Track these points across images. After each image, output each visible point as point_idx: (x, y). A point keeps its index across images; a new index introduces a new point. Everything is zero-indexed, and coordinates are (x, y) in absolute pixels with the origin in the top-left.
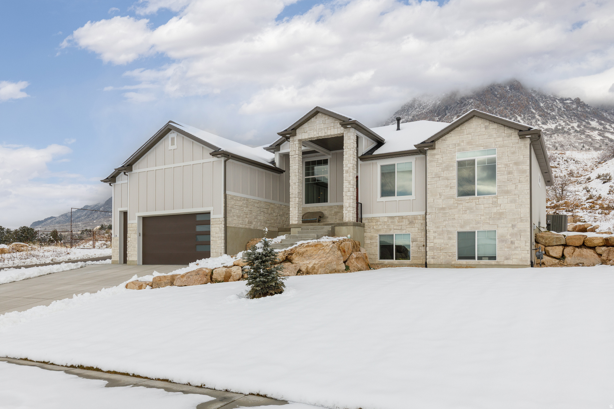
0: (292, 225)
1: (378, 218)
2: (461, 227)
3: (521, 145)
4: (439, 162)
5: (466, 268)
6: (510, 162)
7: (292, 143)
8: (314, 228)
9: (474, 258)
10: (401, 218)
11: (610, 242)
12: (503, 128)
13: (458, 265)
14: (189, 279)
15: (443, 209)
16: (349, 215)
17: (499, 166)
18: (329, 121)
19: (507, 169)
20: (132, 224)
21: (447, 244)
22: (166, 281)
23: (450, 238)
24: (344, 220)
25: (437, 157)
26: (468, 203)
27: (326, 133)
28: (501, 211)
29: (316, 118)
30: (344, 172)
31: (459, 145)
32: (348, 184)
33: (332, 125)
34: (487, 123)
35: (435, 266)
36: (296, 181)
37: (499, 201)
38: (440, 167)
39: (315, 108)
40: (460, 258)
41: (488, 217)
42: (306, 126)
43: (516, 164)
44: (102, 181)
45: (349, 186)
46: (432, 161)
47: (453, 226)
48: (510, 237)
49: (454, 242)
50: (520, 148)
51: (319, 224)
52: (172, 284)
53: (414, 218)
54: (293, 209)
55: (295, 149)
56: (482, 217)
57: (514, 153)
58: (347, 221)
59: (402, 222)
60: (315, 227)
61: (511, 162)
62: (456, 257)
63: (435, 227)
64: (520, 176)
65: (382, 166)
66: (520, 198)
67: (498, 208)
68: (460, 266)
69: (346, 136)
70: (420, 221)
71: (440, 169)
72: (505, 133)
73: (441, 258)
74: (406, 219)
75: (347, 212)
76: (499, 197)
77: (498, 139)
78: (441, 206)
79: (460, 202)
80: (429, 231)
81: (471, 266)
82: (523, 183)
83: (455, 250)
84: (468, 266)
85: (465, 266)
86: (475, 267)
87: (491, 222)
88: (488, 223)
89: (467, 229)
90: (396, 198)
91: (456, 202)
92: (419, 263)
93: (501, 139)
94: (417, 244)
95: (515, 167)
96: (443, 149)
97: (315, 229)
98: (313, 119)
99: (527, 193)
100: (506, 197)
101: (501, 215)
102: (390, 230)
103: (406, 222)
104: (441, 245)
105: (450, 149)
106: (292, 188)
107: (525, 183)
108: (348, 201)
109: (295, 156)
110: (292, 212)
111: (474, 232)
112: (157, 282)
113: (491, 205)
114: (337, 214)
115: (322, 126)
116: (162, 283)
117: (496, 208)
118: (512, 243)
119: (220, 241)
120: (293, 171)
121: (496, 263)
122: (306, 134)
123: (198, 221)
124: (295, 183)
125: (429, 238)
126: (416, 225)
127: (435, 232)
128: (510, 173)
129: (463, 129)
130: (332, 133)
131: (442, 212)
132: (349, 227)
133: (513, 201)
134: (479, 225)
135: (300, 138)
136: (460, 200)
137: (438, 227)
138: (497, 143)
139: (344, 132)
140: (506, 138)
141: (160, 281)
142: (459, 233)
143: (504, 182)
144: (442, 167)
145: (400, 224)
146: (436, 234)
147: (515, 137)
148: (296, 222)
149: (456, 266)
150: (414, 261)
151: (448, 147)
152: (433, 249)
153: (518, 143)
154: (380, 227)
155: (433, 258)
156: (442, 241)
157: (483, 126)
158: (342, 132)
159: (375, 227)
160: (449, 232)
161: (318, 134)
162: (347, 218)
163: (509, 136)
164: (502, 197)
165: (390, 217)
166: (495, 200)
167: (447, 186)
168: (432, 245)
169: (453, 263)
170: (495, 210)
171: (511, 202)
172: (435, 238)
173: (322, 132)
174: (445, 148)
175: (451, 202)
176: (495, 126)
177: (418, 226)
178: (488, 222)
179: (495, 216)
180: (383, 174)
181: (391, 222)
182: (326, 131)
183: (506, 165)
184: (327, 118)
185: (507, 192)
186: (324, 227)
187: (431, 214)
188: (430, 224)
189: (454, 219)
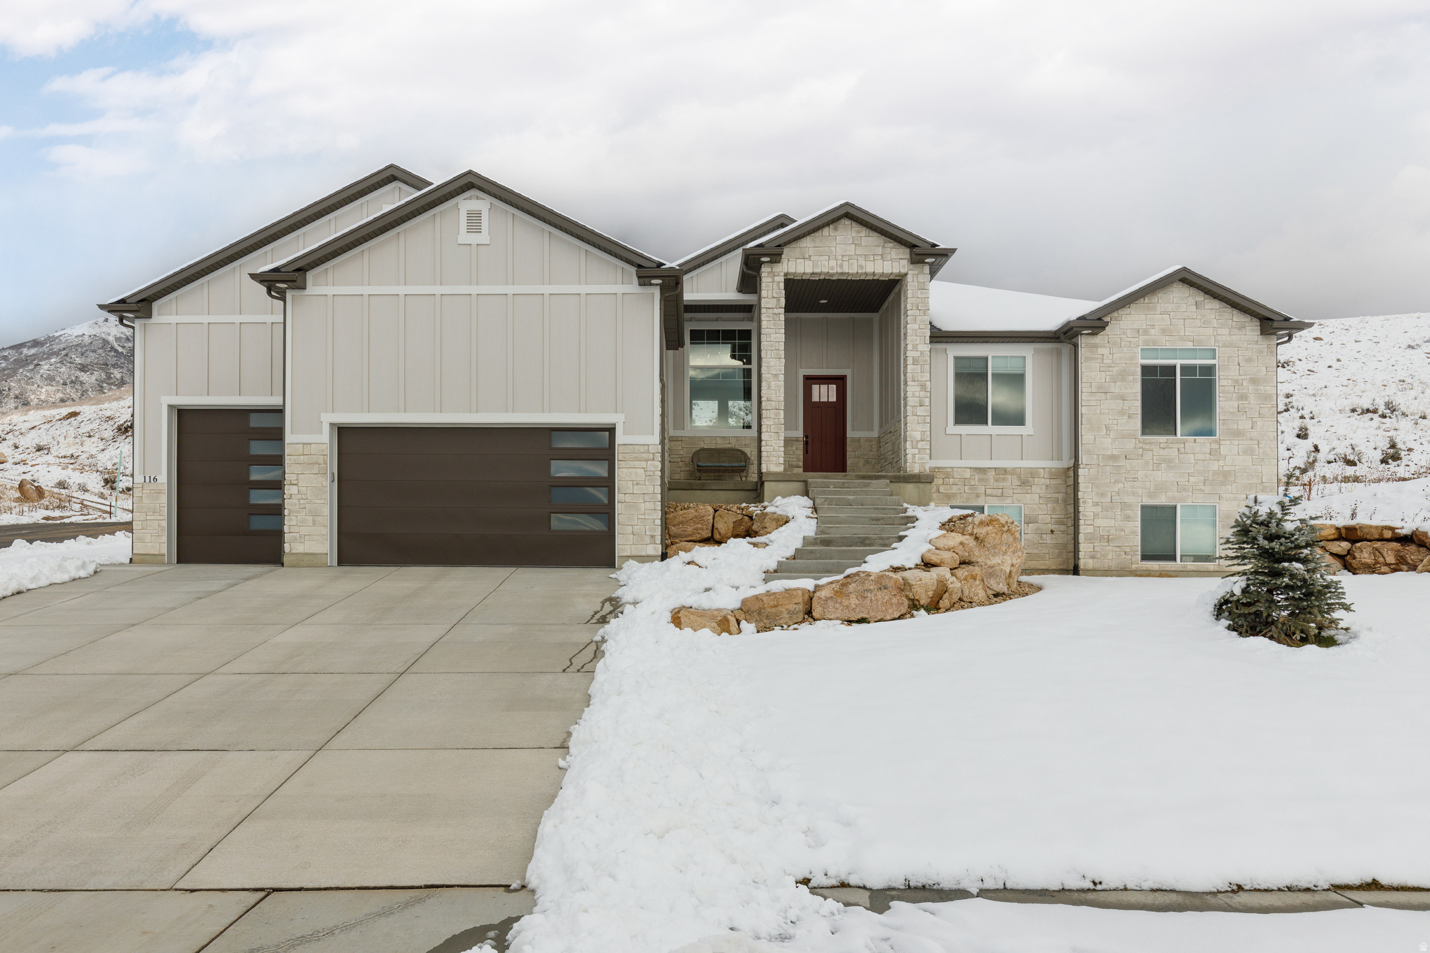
0: (769, 473)
1: (950, 470)
2: (1151, 496)
3: (1262, 346)
4: (1105, 361)
5: (1159, 576)
6: (1242, 377)
7: (770, 280)
8: (844, 483)
9: (1173, 558)
10: (1003, 472)
11: (1359, 534)
12: (1229, 310)
13: (1141, 571)
14: (868, 601)
15: (1114, 458)
16: (923, 459)
17: (1223, 384)
18: (871, 240)
19: (1238, 390)
20: (304, 444)
21: (1122, 530)
22: (792, 607)
23: (1127, 518)
24: (908, 469)
25: (1100, 351)
26: (1164, 448)
27: (862, 267)
28: (1226, 468)
31: (1146, 332)
32: (918, 389)
33: (879, 250)
34: (1200, 297)
35: (1094, 572)
36: (780, 370)
37: (1224, 450)
38: (1107, 373)
39: (842, 206)
40: (1145, 557)
41: (1202, 478)
42: (807, 243)
43: (1254, 381)
44: (102, 307)
45: (922, 394)
46: (1092, 359)
47: (1134, 494)
49: (1136, 525)
50: (1261, 352)
51: (845, 476)
52: (809, 614)
53: (1031, 473)
54: (770, 436)
55: (776, 293)
56: (1192, 479)
57: (1249, 360)
58: (916, 471)
59: (1004, 480)
60: (848, 482)
61: (1245, 377)
62: (1139, 557)
63: (1098, 493)
64: (1261, 406)
65: (956, 358)
66: (1261, 446)
67: (1221, 463)
68: (1148, 573)
69: (913, 281)
70: (1043, 481)
71: (1108, 377)
72: (1234, 320)
73: (1110, 557)
74: (1013, 474)
75: (916, 451)
76: (1222, 442)
77: (1221, 331)
78: (1109, 453)
79: (1147, 447)
80: (1085, 502)
81: (1170, 573)
82: (1266, 419)
83: (1137, 541)
84: (1164, 573)
85: (1158, 573)
86: (1176, 576)
87: (1207, 489)
88: (1201, 490)
89: (1162, 500)
90: (990, 429)
91: (1141, 445)
92: (1041, 567)
93: (1225, 331)
94: (1038, 528)
95: (1251, 388)
96: (1114, 336)
97: (846, 485)
98: (826, 231)
99: (1272, 438)
100: (1236, 442)
101: (1225, 477)
102: (978, 496)
103: (1012, 481)
104: (1108, 531)
105: (1129, 339)
106: (769, 387)
107: (1269, 419)
108: (920, 428)
109: (776, 311)
110: (769, 443)
111: (1174, 508)
112: (768, 610)
113: (1208, 455)
115: (851, 250)
116: (781, 612)
117: (1216, 462)
120: (772, 346)
121: (1216, 569)
122: (807, 262)
124: (776, 375)
125: (1084, 515)
126: (1036, 487)
127: (1096, 504)
128: (1243, 397)
129: (1153, 301)
130: (879, 270)
131: (1111, 463)
132: (921, 486)
133: (1249, 451)
134: (1185, 494)
135: (792, 270)
136: (1148, 442)
137: (1103, 495)
138: (1219, 338)
139: (910, 272)
140: (1236, 331)
141: (776, 606)
142: (1144, 508)
143: (1231, 413)
144: (1111, 373)
145: (1000, 484)
146: (1099, 509)
147: (1253, 330)
148: (781, 469)
149: (1139, 573)
150: (1030, 563)
151: (1124, 334)
152: (1091, 538)
153: (1257, 342)
154: (954, 489)
155: (1093, 557)
156: (1112, 523)
157: (1191, 301)
158: (903, 271)
159: (942, 489)
160: (1125, 506)
161: (841, 266)
162: (917, 465)
163: (1242, 328)
164: (1228, 442)
165: (976, 468)
166: (1215, 446)
167: (1122, 412)
168: (1090, 529)
169: (1134, 566)
170: (1215, 466)
171: (1245, 453)
172: (1096, 516)
173: (852, 264)
174: (1118, 336)
175: (1130, 445)
176: (1216, 304)
177: (1039, 491)
178: (1203, 488)
179: (1215, 477)
180: (959, 376)
182: (862, 262)
183: (1236, 381)
184: (864, 232)
185: (1238, 434)
186: (870, 483)
187: (1088, 467)
188: (1086, 487)
189: (1135, 479)
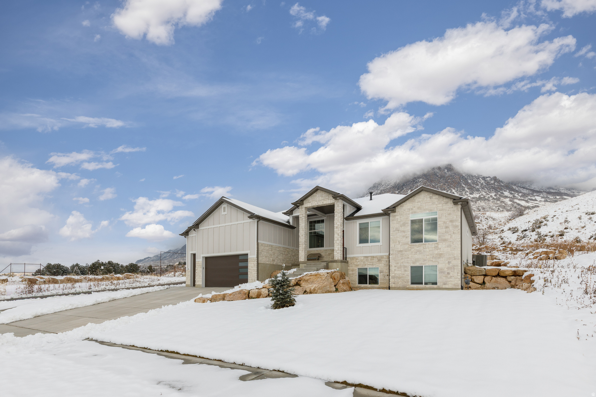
0: (301, 262)
1: (357, 257)
2: (413, 263)
3: (454, 209)
4: (398, 220)
5: (416, 290)
6: (447, 220)
7: (301, 210)
9: (422, 283)
10: (373, 257)
11: (518, 273)
12: (442, 198)
13: (411, 288)
14: (235, 296)
15: (401, 251)
16: (338, 255)
17: (439, 223)
18: (325, 195)
19: (445, 225)
20: (198, 261)
21: (404, 275)
22: (220, 298)
23: (405, 271)
24: (334, 259)
25: (397, 217)
26: (418, 247)
27: (323, 203)
28: (440, 252)
29: (317, 193)
30: (335, 228)
31: (412, 209)
32: (337, 235)
33: (327, 197)
34: (431, 195)
35: (395, 288)
36: (303, 234)
37: (440, 246)
38: (399, 224)
39: (316, 187)
40: (412, 283)
41: (432, 256)
42: (310, 198)
43: (451, 221)
44: (180, 234)
45: (338, 237)
46: (394, 220)
47: (408, 263)
48: (447, 270)
49: (409, 273)
50: (454, 211)
51: (318, 261)
52: (224, 299)
53: (382, 257)
54: (301, 252)
55: (303, 213)
56: (428, 257)
57: (450, 214)
58: (337, 259)
59: (373, 260)
61: (448, 220)
62: (410, 283)
64: (454, 230)
65: (360, 224)
66: (454, 244)
67: (439, 251)
68: (412, 289)
69: (336, 205)
70: (385, 259)
72: (444, 201)
73: (400, 283)
74: (376, 258)
75: (336, 253)
76: (439, 244)
77: (438, 205)
78: (399, 250)
79: (412, 247)
80: (391, 266)
81: (420, 289)
82: (456, 234)
83: (409, 278)
84: (418, 289)
85: (416, 289)
86: (423, 290)
87: (434, 260)
88: (431, 260)
89: (417, 264)
90: (369, 244)
91: (410, 247)
92: (385, 287)
93: (441, 205)
94: (383, 274)
95: (450, 224)
96: (401, 212)
97: (315, 264)
98: (314, 194)
99: (458, 241)
100: (444, 243)
101: (440, 255)
102: (365, 265)
103: (376, 260)
104: (399, 275)
105: (406, 212)
106: (301, 239)
107: (457, 234)
108: (338, 247)
109: (302, 218)
110: (301, 254)
111: (422, 267)
112: (215, 298)
113: (434, 248)
114: (330, 255)
115: (321, 198)
116: (217, 299)
117: (437, 250)
118: (448, 273)
119: (254, 272)
120: (302, 227)
121: (437, 287)
122: (310, 203)
123: (240, 260)
124: (303, 235)
125: (392, 270)
126: (382, 261)
127: (395, 266)
128: (447, 227)
129: (414, 199)
130: (327, 203)
131: (400, 253)
132: (338, 263)
133: (449, 246)
134: (425, 262)
135: (306, 206)
136: (412, 245)
137: (397, 263)
138: (438, 208)
139: (335, 202)
140: (444, 205)
142: (412, 267)
143: (443, 233)
144: (400, 224)
145: (372, 261)
146: (396, 268)
147: (451, 203)
148: (303, 260)
149: (409, 289)
150: (381, 285)
151: (405, 211)
152: (394, 277)
153: (453, 207)
154: (359, 263)
155: (394, 283)
156: (400, 272)
157: (428, 196)
158: (333, 202)
159: (355, 263)
160: (405, 267)
161: (318, 203)
162: (337, 257)
163: (447, 203)
164: (441, 243)
165: (365, 256)
166: (436, 245)
167: (404, 236)
168: (393, 275)
169: (408, 286)
170: (436, 252)
171: (448, 247)
172: (395, 270)
175: (406, 247)
176: (437, 196)
177: (384, 263)
179: (436, 256)
180: (360, 229)
181: (366, 260)
182: (323, 201)
183: (444, 222)
184: (323, 193)
185: (445, 240)
186: (321, 263)
187: (393, 255)
188: (392, 261)
189: (408, 258)
